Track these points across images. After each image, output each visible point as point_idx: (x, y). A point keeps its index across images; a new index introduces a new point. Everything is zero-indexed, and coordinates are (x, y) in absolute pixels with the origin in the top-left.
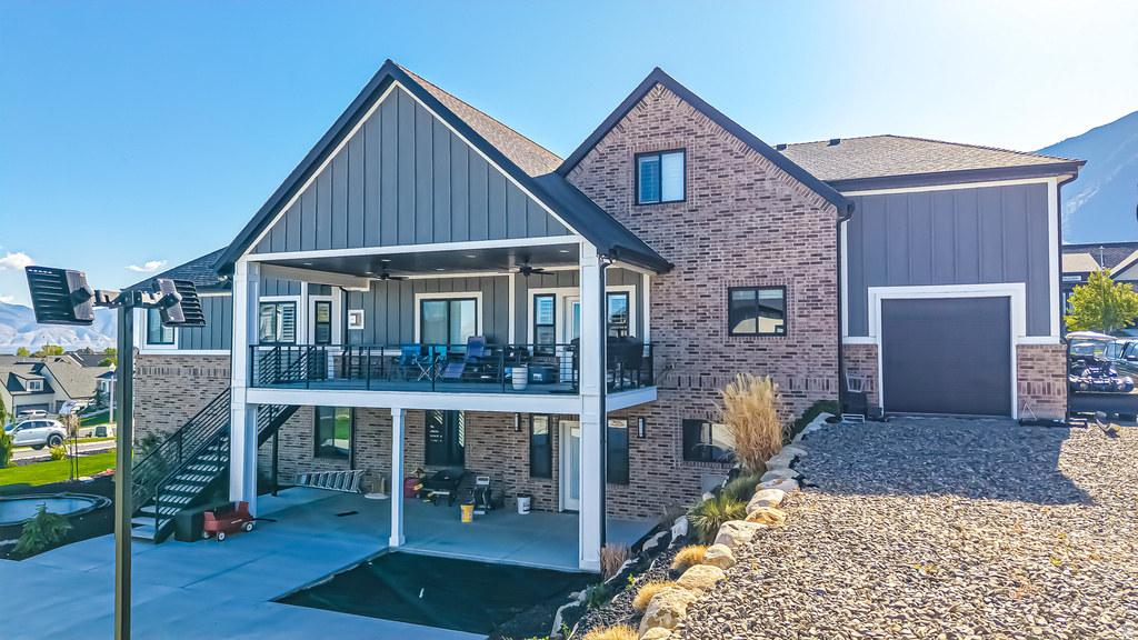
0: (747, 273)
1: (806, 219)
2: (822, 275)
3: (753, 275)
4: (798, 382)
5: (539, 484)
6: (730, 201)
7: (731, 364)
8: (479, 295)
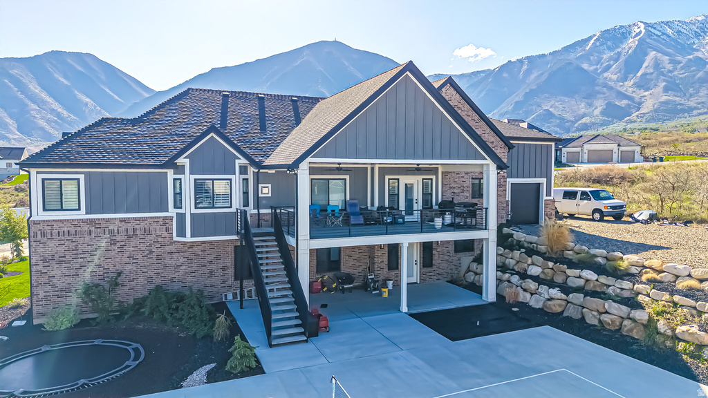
8: (347, 177)
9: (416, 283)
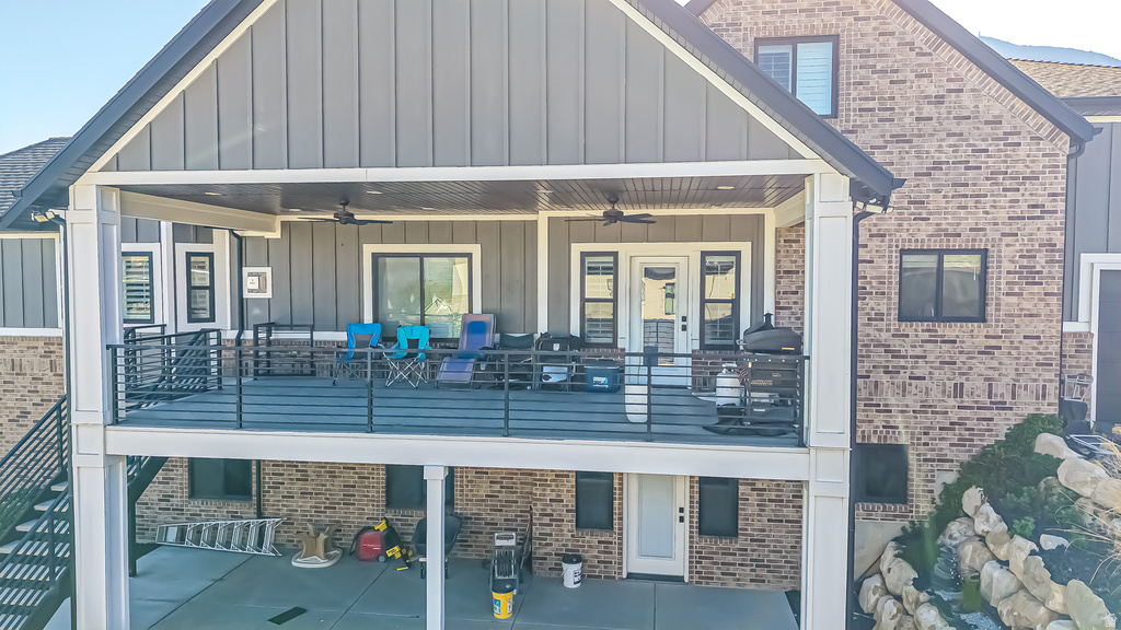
0: (931, 230)
1: (1022, 152)
2: (1043, 235)
3: (940, 232)
4: (1001, 389)
5: (591, 539)
6: (908, 120)
7: (902, 362)
8: (475, 249)
9: (680, 579)
